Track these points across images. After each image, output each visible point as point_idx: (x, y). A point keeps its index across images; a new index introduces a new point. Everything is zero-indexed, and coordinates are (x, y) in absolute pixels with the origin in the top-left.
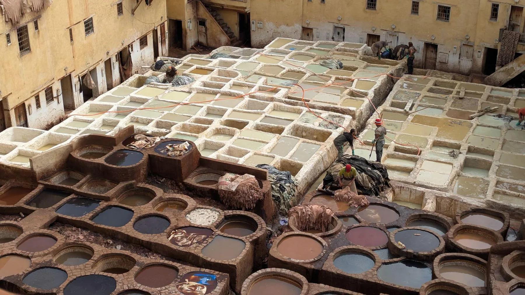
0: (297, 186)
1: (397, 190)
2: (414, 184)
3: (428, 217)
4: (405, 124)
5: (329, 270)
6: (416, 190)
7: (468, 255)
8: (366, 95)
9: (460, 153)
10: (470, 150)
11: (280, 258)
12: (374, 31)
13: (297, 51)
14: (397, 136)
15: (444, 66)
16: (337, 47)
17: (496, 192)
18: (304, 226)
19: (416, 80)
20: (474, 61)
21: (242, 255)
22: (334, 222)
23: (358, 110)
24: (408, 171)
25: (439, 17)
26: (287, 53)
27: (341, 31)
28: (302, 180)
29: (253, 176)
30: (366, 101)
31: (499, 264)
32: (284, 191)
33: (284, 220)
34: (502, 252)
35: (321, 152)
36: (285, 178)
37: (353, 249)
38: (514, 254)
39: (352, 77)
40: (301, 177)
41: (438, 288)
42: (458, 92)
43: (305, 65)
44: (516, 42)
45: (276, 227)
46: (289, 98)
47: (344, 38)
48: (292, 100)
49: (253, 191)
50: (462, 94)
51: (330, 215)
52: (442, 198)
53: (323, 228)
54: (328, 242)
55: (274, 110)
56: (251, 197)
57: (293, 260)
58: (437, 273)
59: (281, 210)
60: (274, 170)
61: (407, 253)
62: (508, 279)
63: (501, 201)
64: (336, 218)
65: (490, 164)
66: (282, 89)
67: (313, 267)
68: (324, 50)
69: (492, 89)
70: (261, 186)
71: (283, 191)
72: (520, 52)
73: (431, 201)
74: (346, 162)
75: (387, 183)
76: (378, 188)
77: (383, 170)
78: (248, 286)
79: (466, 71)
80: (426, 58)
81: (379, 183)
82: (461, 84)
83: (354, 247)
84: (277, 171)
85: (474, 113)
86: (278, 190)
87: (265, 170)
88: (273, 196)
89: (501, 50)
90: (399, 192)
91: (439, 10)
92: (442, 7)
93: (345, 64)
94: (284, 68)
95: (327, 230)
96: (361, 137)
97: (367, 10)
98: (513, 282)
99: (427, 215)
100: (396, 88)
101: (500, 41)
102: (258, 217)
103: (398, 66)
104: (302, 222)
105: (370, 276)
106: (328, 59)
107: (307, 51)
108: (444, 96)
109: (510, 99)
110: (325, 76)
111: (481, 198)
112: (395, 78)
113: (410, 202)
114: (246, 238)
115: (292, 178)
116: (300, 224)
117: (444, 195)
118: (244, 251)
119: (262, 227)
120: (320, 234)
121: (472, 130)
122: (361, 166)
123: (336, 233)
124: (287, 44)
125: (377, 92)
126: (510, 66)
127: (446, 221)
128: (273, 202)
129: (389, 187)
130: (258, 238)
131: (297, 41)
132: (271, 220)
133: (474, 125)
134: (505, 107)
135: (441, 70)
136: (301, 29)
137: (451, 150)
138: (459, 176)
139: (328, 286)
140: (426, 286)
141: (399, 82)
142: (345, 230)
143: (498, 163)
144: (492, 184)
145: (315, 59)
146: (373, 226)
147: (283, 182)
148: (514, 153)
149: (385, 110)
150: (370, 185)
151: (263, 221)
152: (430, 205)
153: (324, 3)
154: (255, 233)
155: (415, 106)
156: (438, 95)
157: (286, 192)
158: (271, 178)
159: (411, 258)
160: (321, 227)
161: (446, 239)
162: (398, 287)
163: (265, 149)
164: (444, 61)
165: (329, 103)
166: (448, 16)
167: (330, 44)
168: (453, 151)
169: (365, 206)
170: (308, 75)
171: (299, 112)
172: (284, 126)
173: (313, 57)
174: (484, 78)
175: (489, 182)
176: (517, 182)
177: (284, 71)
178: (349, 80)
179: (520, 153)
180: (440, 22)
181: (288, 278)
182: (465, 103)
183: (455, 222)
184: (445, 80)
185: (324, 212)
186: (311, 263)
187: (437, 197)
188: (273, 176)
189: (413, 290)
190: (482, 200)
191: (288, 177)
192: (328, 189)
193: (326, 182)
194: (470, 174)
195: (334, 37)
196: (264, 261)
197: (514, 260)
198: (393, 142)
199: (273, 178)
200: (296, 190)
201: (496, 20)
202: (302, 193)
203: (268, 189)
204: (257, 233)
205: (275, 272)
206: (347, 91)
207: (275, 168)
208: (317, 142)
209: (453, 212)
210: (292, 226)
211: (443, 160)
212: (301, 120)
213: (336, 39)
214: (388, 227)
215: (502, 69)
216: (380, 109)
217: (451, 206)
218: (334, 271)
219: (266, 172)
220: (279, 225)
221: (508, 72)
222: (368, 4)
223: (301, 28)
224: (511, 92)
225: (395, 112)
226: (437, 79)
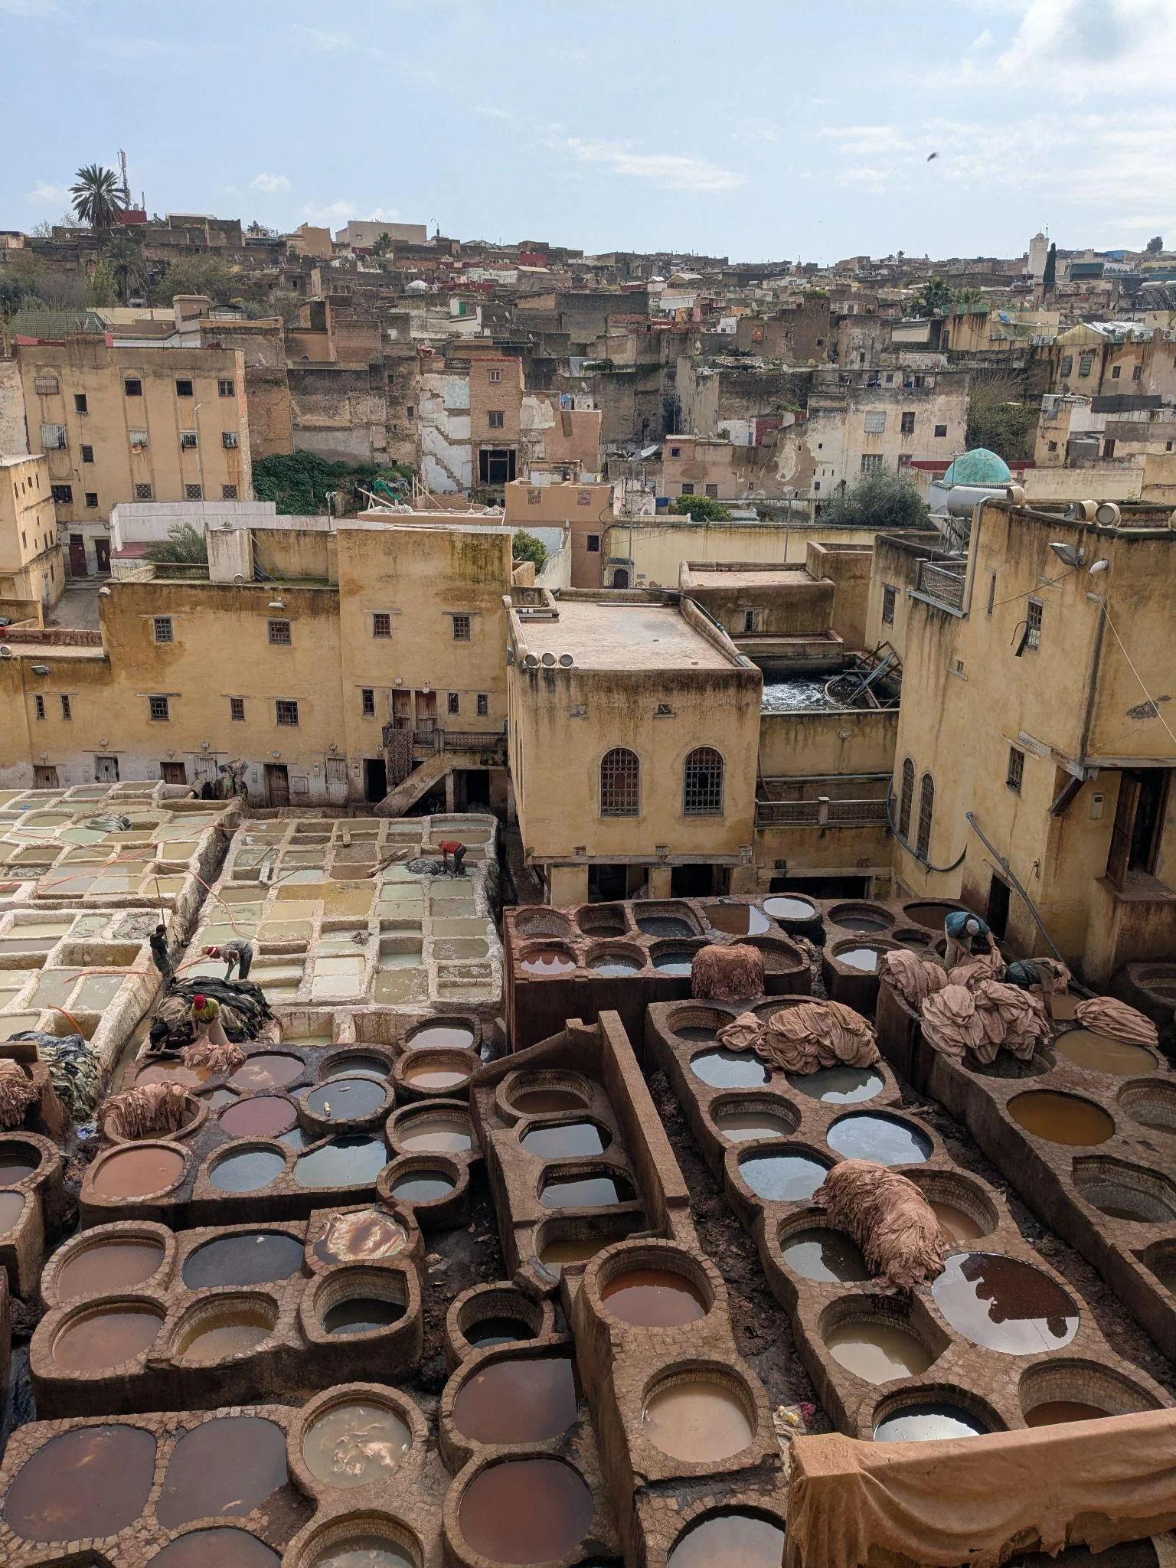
0: (98, 1058)
1: (285, 1021)
2: (310, 1003)
3: (353, 1054)
4: (266, 904)
5: (206, 1197)
6: (317, 1013)
7: (438, 1101)
8: (185, 867)
9: (370, 934)
10: (384, 927)
11: (104, 1204)
12: (171, 756)
13: (35, 811)
14: (258, 929)
15: (304, 798)
16: (110, 793)
17: (442, 986)
18: (134, 1129)
19: (264, 827)
20: (350, 783)
21: (23, 1219)
22: (192, 1107)
23: (180, 896)
24: (295, 983)
25: (281, 719)
26: (16, 817)
27: (112, 765)
28: (106, 1043)
29: (12, 1060)
30: (190, 878)
31: (491, 1101)
32: (77, 1073)
33: (85, 1130)
34: (490, 1081)
35: (130, 985)
36: (73, 1048)
37: (240, 1145)
38: (510, 1077)
39: (153, 841)
40: (102, 1041)
41: (403, 1172)
42: (340, 838)
43: (57, 833)
44: (410, 745)
45: (73, 1146)
46: (40, 897)
47: (117, 775)
48: (48, 901)
49: (16, 1089)
50: (347, 839)
51: (181, 1096)
52: (363, 1016)
53: (173, 1124)
54: (190, 1147)
55: (16, 925)
56: (14, 1102)
57: (131, 1199)
58: (396, 1146)
59: (76, 1110)
60: (47, 1038)
61: (338, 1125)
62: (511, 1122)
63: (454, 997)
64: (195, 1099)
65: (421, 942)
66: (24, 883)
67: (173, 1201)
68: (87, 802)
69: (391, 823)
70: (30, 1075)
71: (74, 1074)
72: (419, 760)
73: (346, 1026)
74: (187, 991)
75: (266, 1013)
76: (254, 1026)
77: (255, 991)
78: (54, 1277)
79: (341, 802)
80: (271, 790)
81: (255, 1015)
82: (341, 823)
83: (241, 1142)
84: (55, 1039)
85: (374, 866)
86: (63, 1075)
87: (31, 1043)
88: (56, 1088)
89: (391, 761)
90: (289, 1023)
91: (279, 709)
92: (283, 703)
93: (132, 819)
94: (17, 845)
95: (180, 1126)
96: (197, 943)
97: (153, 723)
98: (521, 1124)
99: (349, 1051)
100: (235, 846)
101: (385, 746)
102: (38, 1136)
103: (229, 810)
104: (130, 1124)
105: (283, 1185)
106: (99, 815)
107: (54, 807)
108: (319, 847)
109: (421, 834)
110: (100, 846)
111: (422, 1001)
112: (227, 830)
113: (310, 1037)
114: (23, 1184)
115: (87, 1044)
116: (127, 1128)
117: (365, 1011)
118: (26, 1211)
119: (50, 1155)
120: (172, 1136)
121: (377, 893)
122: (217, 994)
123: (201, 1126)
124: (13, 801)
125: (204, 860)
126: (409, 783)
127: (383, 1053)
128: (57, 1100)
129: (270, 1019)
130: (48, 1178)
131: (29, 792)
132: (62, 1136)
133: (380, 885)
134: (417, 848)
135: (299, 806)
136: (31, 770)
137: (354, 933)
138: (378, 973)
139: (212, 1228)
140: (384, 1174)
141: (238, 837)
142: (216, 1116)
143: (432, 939)
144: (433, 973)
145: (74, 819)
146: (265, 1094)
147: (71, 1058)
148: (450, 918)
149: (225, 888)
150: (239, 1024)
151: (49, 1143)
152: (347, 1033)
153: (70, 719)
154: (38, 1170)
155: (276, 871)
156: (309, 847)
157: (80, 1074)
158: (46, 1054)
159: (344, 1133)
160: (168, 1122)
161: (394, 1083)
162: (335, 1190)
163: (17, 1004)
164: (302, 790)
165: (122, 893)
166: (296, 717)
167: (97, 789)
168: (359, 934)
169: (241, 1063)
170: (66, 851)
171: (69, 920)
172: (44, 952)
173: (69, 816)
174: (372, 808)
175: (426, 971)
176: (468, 962)
177: (18, 850)
178: (149, 846)
179: (459, 915)
180: (283, 728)
181: (131, 1237)
182: (355, 851)
183: (400, 1052)
184: (314, 821)
185: (170, 1092)
186: (168, 1195)
187: (355, 1016)
188: (48, 1049)
189: (363, 1187)
190: (424, 1004)
191: (80, 1044)
192: (163, 1049)
193: (155, 1038)
194: (394, 965)
195: (100, 775)
196: (64, 1219)
197: (511, 1088)
198: (254, 940)
199: (50, 1055)
200: (99, 1067)
201: (373, 715)
202: (110, 1068)
203: (46, 1077)
204: (43, 1169)
205: (103, 1234)
206: (150, 866)
207: (49, 1034)
208: (117, 968)
209: (385, 1034)
210: (113, 1136)
211: (347, 952)
212: (75, 933)
213: (103, 778)
214: (290, 1090)
215: (398, 789)
216: (216, 888)
217: (380, 1025)
218: (215, 1197)
219: (34, 1047)
220: (78, 1142)
221: (407, 792)
222: (154, 712)
223: (31, 768)
224: (419, 823)
225: (243, 887)
226: (299, 821)
